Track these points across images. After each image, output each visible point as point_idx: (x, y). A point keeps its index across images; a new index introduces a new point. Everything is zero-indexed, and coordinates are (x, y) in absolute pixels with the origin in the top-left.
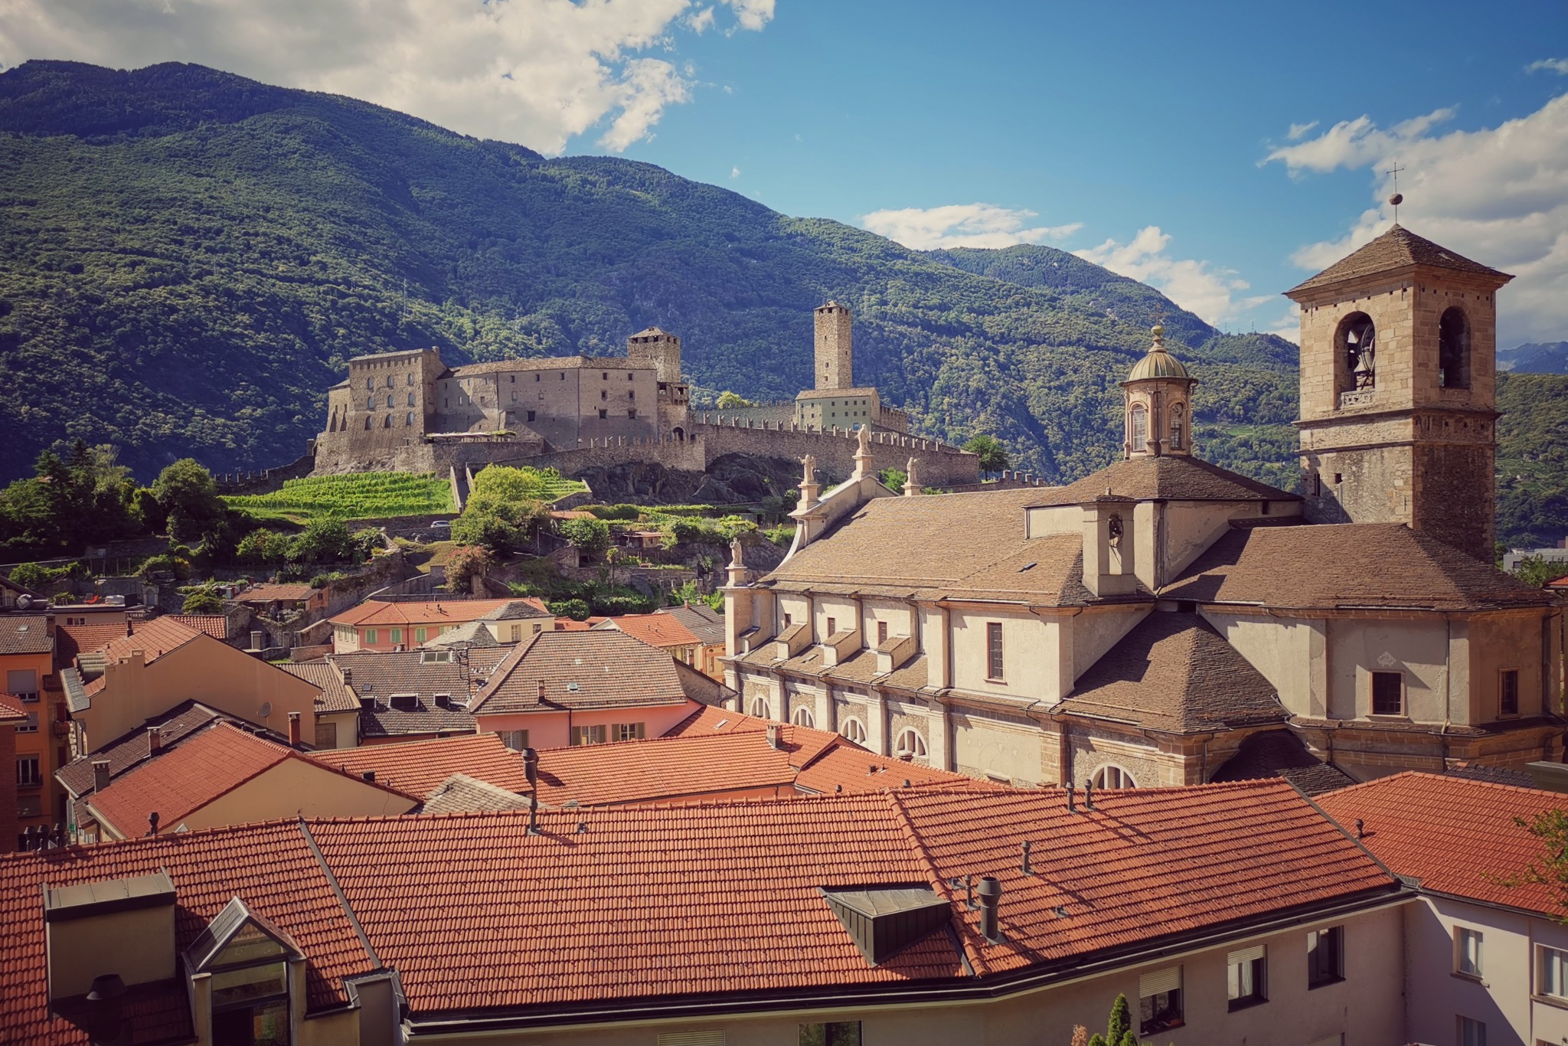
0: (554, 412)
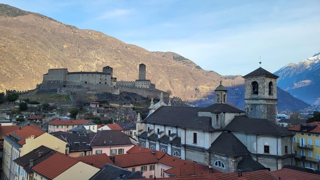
0: (90, 82)
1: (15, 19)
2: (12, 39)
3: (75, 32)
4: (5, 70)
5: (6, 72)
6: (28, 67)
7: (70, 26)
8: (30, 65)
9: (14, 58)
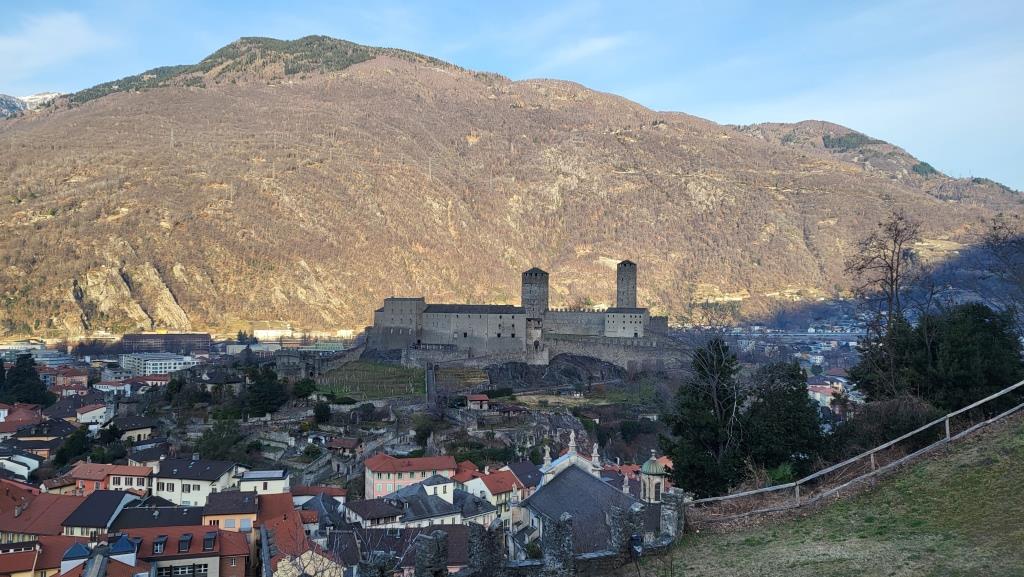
0: (476, 334)
1: (343, 75)
2: (339, 135)
3: (498, 93)
4: (323, 226)
5: (326, 233)
6: (378, 214)
7: (486, 76)
8: (383, 208)
9: (344, 192)
